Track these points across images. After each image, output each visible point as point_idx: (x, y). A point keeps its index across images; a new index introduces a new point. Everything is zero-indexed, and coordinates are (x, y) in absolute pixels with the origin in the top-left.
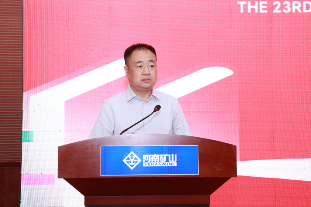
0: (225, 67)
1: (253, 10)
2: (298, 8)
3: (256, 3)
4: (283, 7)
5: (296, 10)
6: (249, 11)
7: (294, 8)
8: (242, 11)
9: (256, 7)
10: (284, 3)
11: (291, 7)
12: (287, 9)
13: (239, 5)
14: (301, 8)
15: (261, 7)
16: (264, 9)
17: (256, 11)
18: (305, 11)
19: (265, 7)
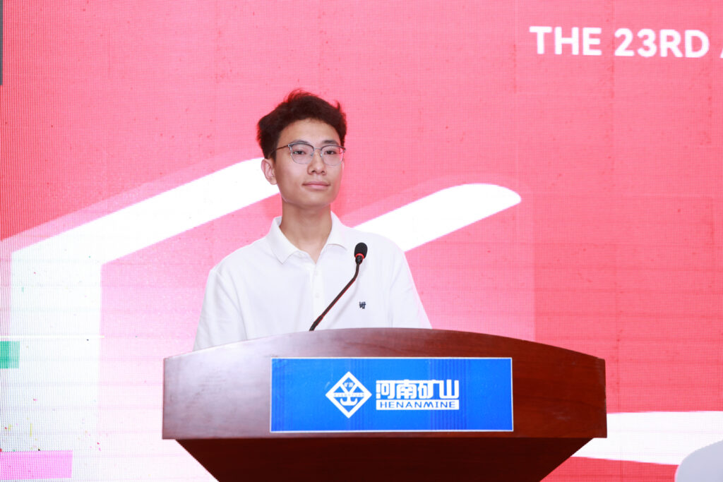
0: (502, 185)
1: (567, 48)
2: (674, 46)
3: (575, 31)
4: (637, 43)
5: (669, 50)
6: (558, 51)
7: (664, 45)
8: (541, 50)
9: (573, 41)
10: (641, 33)
11: (657, 42)
12: (647, 49)
13: (535, 35)
14: (682, 47)
15: (587, 41)
16: (593, 47)
17: (575, 51)
18: (690, 54)
19: (597, 42)
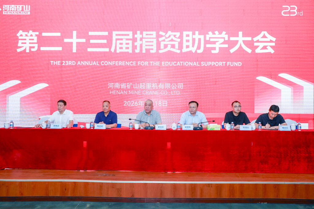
0: (46, 83)
1: (55, 64)
2: (71, 63)
3: (57, 62)
4: (66, 63)
6: (54, 64)
7: (69, 63)
8: (52, 64)
9: (56, 63)
10: (66, 62)
11: (68, 63)
12: (67, 64)
13: (51, 62)
14: (72, 64)
15: (58, 63)
16: (59, 64)
17: (57, 64)
18: (73, 64)
19: (60, 63)
